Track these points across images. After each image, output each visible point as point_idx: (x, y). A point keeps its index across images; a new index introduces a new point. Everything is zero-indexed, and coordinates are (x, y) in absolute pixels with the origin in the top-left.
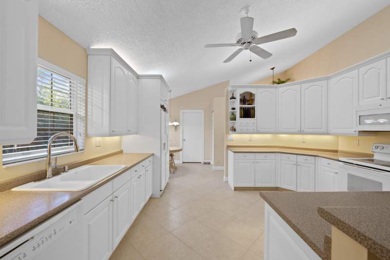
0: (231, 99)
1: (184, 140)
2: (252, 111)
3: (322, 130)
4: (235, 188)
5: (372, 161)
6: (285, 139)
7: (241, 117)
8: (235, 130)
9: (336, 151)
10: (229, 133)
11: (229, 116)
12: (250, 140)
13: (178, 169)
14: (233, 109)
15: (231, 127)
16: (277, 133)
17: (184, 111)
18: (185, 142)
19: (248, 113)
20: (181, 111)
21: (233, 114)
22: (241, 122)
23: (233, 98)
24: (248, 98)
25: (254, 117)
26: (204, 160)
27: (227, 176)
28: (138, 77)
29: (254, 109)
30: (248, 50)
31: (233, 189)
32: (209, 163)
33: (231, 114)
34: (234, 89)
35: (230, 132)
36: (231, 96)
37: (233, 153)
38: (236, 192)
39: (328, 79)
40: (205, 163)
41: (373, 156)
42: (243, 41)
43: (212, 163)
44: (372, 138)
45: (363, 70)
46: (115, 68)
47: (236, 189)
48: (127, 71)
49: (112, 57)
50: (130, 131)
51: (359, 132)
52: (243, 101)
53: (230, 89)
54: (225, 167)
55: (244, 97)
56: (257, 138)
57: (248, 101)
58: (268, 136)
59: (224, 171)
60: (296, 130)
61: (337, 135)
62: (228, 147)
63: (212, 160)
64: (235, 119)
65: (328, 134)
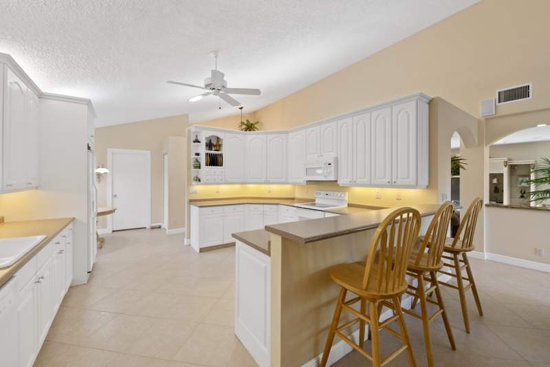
0: (194, 142)
1: (116, 196)
2: (219, 159)
3: (283, 180)
4: (200, 249)
5: (314, 204)
6: (253, 189)
7: (207, 165)
8: (200, 180)
9: (293, 199)
10: (191, 184)
11: (192, 163)
12: (218, 192)
13: (106, 241)
14: (198, 154)
15: (195, 176)
16: (245, 183)
17: (115, 150)
18: (115, 199)
19: (214, 161)
20: (110, 151)
21: (197, 161)
22: (207, 171)
23: (197, 141)
24: (214, 142)
25: (221, 165)
26: (152, 222)
27: (189, 237)
28: (41, 96)
29: (221, 155)
30: (218, 96)
31: (198, 251)
32: (160, 227)
33: (194, 160)
34: (199, 130)
35: (194, 183)
36: (194, 139)
37: (198, 208)
38: (203, 254)
39: (287, 133)
40: (153, 228)
41: (314, 200)
42: (212, 87)
43: (165, 225)
44: (314, 186)
45: (309, 130)
46: (11, 83)
47: (202, 250)
48: (26, 87)
49: (6, 66)
50: (30, 184)
51: (307, 181)
52: (209, 145)
53: (193, 130)
54: (186, 228)
55: (210, 141)
56: (225, 190)
57: (214, 146)
58: (237, 186)
59: (184, 233)
60: (263, 180)
61: (294, 184)
62: (191, 201)
63: (163, 223)
64: (200, 167)
65: (287, 183)
